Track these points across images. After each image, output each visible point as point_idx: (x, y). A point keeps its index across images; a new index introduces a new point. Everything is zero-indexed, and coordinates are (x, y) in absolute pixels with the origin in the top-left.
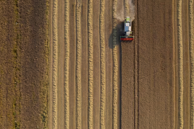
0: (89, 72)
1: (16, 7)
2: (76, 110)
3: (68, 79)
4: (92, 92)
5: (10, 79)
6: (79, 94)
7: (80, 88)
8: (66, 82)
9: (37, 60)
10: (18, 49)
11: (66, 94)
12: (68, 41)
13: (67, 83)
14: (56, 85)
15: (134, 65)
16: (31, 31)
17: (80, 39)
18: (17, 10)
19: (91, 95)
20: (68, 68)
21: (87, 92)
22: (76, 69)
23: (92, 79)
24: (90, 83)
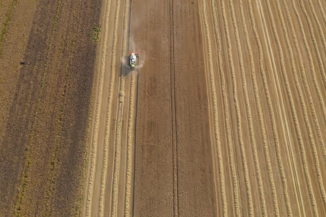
0: (126, 187)
1: (59, 121)
3: (103, 193)
4: (128, 208)
5: (43, 193)
6: (115, 211)
7: (116, 203)
8: (101, 197)
10: (56, 161)
11: (100, 210)
12: (107, 154)
13: (103, 197)
14: (90, 200)
15: (173, 179)
16: (71, 144)
17: (119, 152)
18: (60, 123)
19: (127, 212)
20: (104, 182)
21: (124, 208)
22: (113, 183)
23: (129, 193)
24: (127, 198)
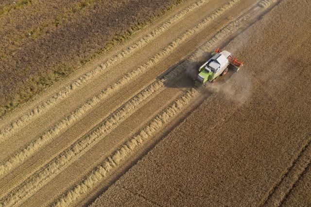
0: (153, 120)
2: (47, 166)
3: (105, 96)
4: (118, 161)
6: (90, 142)
7: (105, 131)
8: (95, 99)
9: (97, 34)
10: (90, 5)
11: (69, 117)
12: (171, 50)
13: (96, 101)
14: (74, 87)
15: (270, 195)
16: (133, 2)
19: (108, 164)
20: (125, 82)
21: (110, 153)
22: (137, 96)
24: (134, 141)
